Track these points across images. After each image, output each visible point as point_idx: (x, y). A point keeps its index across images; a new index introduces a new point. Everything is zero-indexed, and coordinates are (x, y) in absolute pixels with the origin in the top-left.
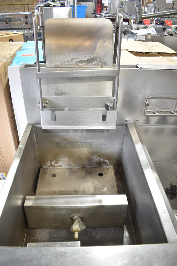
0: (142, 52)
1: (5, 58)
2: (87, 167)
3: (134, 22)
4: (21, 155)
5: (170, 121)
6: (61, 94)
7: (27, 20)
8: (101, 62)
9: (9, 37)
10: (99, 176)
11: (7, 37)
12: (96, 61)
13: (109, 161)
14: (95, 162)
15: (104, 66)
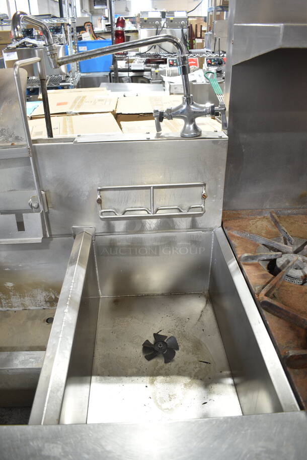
0: (138, 114)
2: (32, 308)
3: (171, 63)
8: (11, 136)
10: (46, 324)
12: (3, 136)
14: (42, 299)
15: (16, 144)
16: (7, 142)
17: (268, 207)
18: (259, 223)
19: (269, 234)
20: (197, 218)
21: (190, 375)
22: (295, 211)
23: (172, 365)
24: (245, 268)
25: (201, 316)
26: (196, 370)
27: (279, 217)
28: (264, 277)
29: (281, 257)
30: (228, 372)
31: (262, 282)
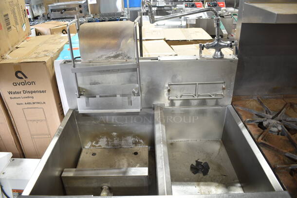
1: (53, 53)
2: (125, 147)
3: (186, 6)
4: (60, 134)
5: (193, 104)
6: (95, 83)
7: (81, 9)
8: (125, 57)
9: (62, 28)
10: (134, 155)
11: (60, 28)
12: (121, 56)
13: (143, 141)
14: (131, 142)
15: (128, 60)
16: (124, 59)
17: (256, 94)
18: (251, 103)
19: (258, 109)
20: (219, 100)
21: (217, 182)
22: (270, 97)
23: (207, 177)
24: (248, 126)
25: (219, 152)
26: (221, 179)
27: (262, 100)
28: (258, 131)
29: (266, 121)
30: (238, 181)
31: (258, 133)
